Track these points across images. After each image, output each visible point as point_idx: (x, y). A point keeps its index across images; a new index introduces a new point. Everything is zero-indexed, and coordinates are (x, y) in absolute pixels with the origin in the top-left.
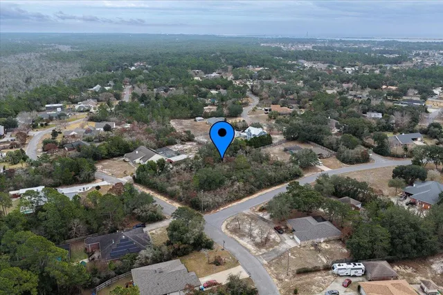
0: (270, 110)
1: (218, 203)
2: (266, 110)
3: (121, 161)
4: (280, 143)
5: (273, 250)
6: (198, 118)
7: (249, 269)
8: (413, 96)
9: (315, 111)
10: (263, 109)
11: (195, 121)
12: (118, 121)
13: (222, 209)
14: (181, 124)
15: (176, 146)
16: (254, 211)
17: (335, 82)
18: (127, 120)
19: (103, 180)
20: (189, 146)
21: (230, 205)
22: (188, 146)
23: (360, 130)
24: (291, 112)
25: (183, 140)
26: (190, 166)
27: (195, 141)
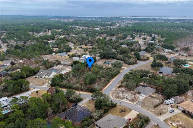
0: (82, 47)
3: (34, 78)
5: (138, 101)
7: (137, 110)
8: (129, 38)
10: (78, 47)
11: (52, 55)
13: (103, 90)
15: (54, 67)
16: (116, 88)
17: (97, 34)
19: (34, 88)
22: (60, 66)
27: (62, 64)
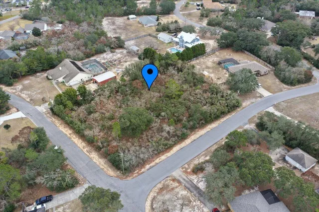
0: (202, 5)
1: (143, 159)
2: (198, 5)
4: (213, 51)
6: (131, 16)
9: (248, 9)
10: (195, 4)
11: (128, 19)
12: (50, 20)
13: (148, 167)
14: (114, 23)
15: (104, 55)
16: (186, 172)
18: (60, 19)
19: (18, 110)
20: (119, 56)
21: (157, 161)
22: (119, 54)
23: (299, 38)
24: (223, 9)
25: (112, 48)
26: (116, 89)
27: (125, 48)
